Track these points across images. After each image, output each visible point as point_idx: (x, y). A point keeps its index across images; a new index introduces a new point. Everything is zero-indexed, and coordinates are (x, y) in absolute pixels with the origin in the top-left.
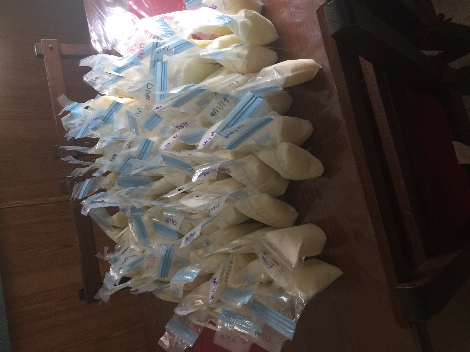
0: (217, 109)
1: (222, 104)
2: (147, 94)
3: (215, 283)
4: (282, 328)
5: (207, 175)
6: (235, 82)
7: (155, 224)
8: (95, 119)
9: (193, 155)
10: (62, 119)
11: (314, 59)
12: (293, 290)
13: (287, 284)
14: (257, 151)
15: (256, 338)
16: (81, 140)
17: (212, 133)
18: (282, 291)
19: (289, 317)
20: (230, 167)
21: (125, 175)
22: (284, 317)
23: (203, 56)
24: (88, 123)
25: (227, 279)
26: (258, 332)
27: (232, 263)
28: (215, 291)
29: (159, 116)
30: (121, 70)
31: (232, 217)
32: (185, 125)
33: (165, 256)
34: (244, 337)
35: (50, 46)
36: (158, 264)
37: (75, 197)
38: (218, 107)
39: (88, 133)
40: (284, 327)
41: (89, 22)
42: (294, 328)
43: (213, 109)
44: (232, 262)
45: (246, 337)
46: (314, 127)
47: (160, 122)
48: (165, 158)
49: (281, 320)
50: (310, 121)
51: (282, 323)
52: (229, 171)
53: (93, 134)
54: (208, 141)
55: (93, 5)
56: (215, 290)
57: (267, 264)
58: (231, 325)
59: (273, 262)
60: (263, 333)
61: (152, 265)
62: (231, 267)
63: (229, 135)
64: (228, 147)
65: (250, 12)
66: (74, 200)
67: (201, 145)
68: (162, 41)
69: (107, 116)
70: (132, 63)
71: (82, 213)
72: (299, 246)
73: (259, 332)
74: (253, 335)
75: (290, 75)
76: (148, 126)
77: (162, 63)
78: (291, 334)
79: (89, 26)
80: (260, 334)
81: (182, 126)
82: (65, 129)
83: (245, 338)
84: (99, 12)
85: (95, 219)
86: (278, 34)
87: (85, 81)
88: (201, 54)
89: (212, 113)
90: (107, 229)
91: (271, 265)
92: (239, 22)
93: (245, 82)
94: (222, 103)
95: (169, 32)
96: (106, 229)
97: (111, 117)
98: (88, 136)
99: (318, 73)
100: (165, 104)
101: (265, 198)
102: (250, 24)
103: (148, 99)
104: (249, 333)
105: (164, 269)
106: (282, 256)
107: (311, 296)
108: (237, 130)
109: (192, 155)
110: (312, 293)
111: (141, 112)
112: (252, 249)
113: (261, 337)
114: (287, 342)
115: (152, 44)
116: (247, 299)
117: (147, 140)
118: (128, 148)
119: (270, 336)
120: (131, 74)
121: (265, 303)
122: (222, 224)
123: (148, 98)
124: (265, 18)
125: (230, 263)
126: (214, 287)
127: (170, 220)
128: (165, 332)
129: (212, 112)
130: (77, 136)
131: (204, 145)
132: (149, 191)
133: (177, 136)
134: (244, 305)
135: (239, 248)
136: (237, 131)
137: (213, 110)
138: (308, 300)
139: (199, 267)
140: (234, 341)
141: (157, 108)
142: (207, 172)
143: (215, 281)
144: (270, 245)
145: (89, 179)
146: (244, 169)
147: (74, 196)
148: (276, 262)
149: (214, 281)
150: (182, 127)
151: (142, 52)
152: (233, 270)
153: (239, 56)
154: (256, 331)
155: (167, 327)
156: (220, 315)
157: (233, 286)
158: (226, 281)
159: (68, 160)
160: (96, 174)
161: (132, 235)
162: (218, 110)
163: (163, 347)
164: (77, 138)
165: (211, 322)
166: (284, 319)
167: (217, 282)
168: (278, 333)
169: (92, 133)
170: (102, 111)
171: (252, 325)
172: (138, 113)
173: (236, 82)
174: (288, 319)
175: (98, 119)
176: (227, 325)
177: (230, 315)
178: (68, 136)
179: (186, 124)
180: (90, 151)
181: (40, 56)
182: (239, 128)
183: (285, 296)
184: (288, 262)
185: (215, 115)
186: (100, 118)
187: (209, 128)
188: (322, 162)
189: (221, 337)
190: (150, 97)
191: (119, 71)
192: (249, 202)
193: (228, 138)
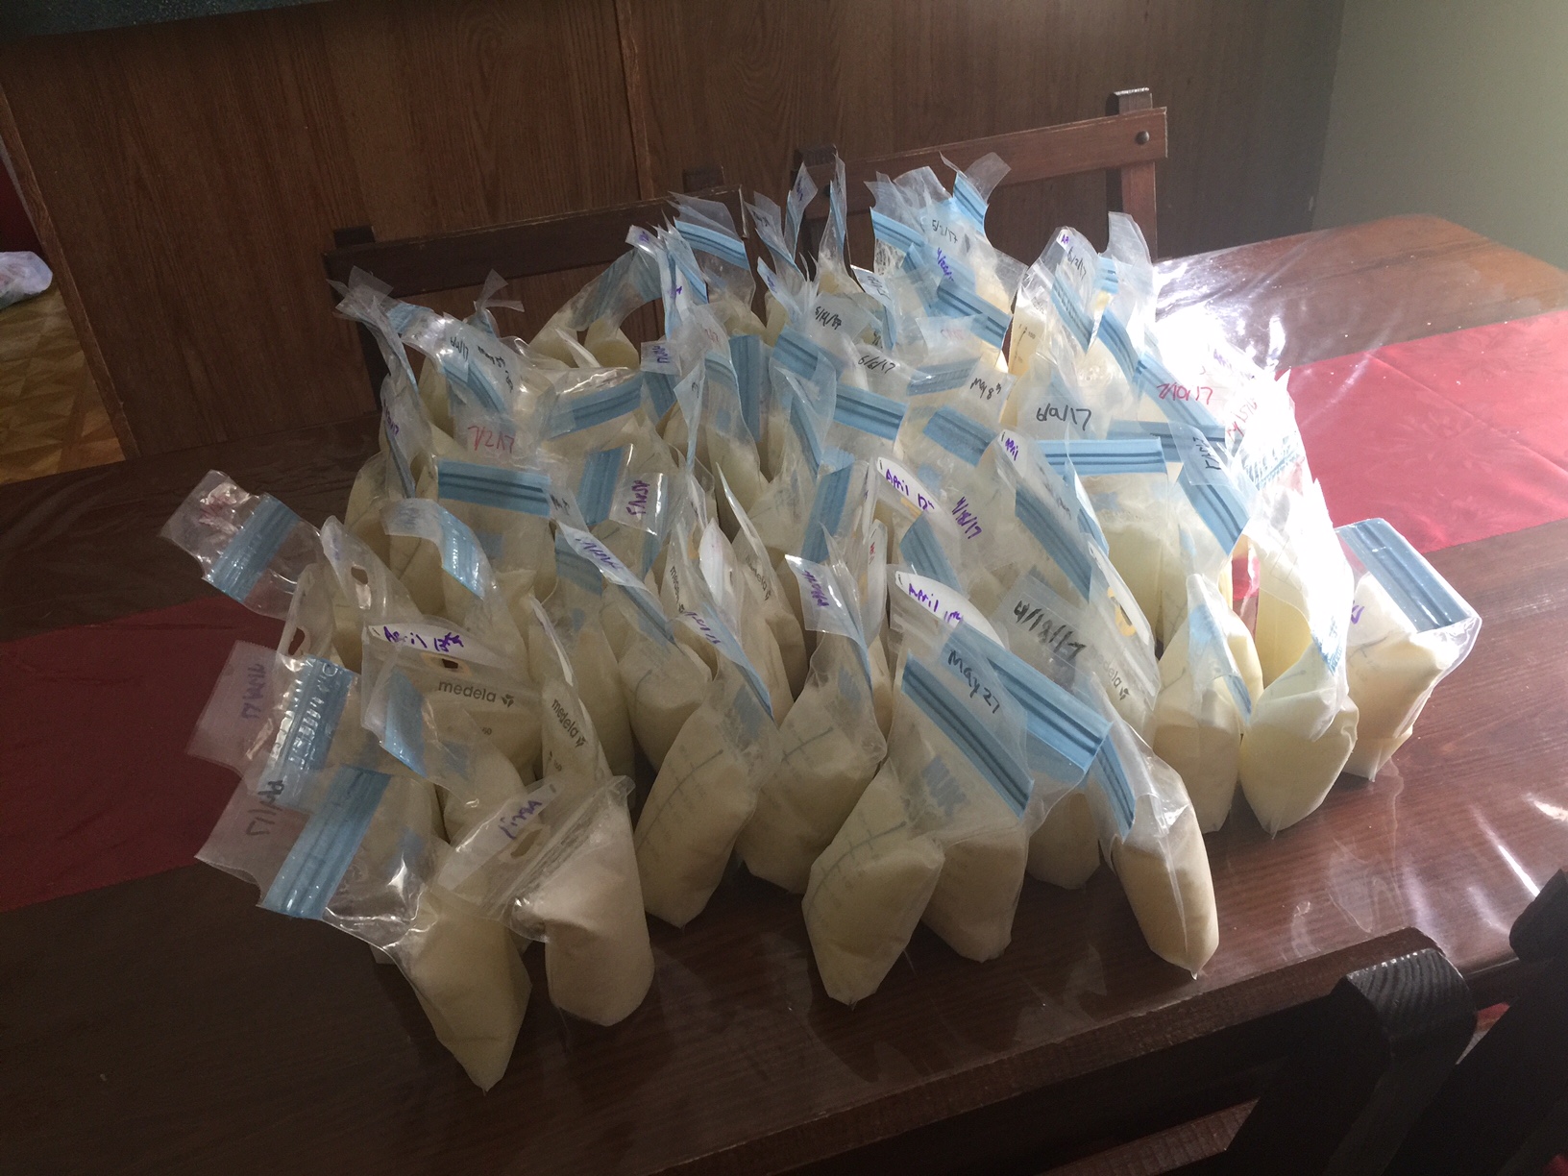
0: (1041, 623)
1: (1060, 638)
2: (1056, 410)
3: (445, 643)
4: (298, 874)
5: (817, 600)
6: (1124, 685)
7: (618, 453)
8: (942, 262)
9: (872, 559)
10: (928, 167)
11: (1217, 952)
12: (430, 909)
13: (451, 887)
14: (899, 772)
15: (256, 784)
16: (869, 225)
17: (956, 615)
18: (424, 870)
19: (338, 893)
20: (832, 685)
21: (767, 359)
22: (339, 878)
23: (1193, 585)
24: (926, 243)
25: (448, 688)
26: (279, 792)
27: (505, 702)
28: (412, 645)
29: (981, 451)
30: (1111, 338)
31: (662, 698)
32: (969, 528)
33: (516, 482)
34: (261, 743)
35: (1147, 135)
36: (487, 460)
37: (681, 208)
38: (1049, 627)
39: (890, 248)
40: (303, 880)
41: (1227, 254)
42: (304, 912)
43: (1039, 610)
44: (511, 703)
45: (259, 750)
46: (991, 963)
47: (961, 457)
48: (841, 477)
49: (326, 871)
50: (1006, 950)
51: (316, 873)
52: (819, 683)
53: (887, 264)
54: (925, 604)
55: (1282, 264)
56: (418, 645)
57: (514, 818)
58: (296, 700)
59: (523, 836)
60: (274, 807)
61: (484, 440)
62: (493, 700)
63: (959, 664)
64: (913, 669)
65: (1349, 729)
66: (673, 205)
67: (910, 579)
68: (1228, 454)
69: (958, 299)
70: (1141, 369)
71: (633, 228)
72: (588, 924)
73: (278, 797)
74: (269, 775)
75: (1170, 866)
76: (941, 421)
77: (1158, 454)
78: (279, 904)
79: (1217, 254)
80: (274, 799)
81: (967, 519)
82: (901, 177)
83: (257, 747)
84: (1263, 280)
85: (610, 272)
86: (1281, 831)
87: (1058, 234)
88: (1197, 576)
89: (1025, 610)
90: (574, 313)
91: (513, 830)
92: (1321, 691)
93: (1129, 717)
94: (1066, 637)
95: (1257, 476)
96: (574, 308)
97: (952, 311)
98: (880, 247)
99: (1172, 967)
100: (1027, 468)
101: (740, 803)
102: (1313, 732)
103: (1038, 414)
104: (273, 763)
105: (469, 483)
106: (552, 861)
107: (413, 972)
108: (981, 689)
109: (870, 557)
110: (422, 974)
111: (988, 398)
112: (559, 768)
113: (262, 802)
114: (254, 892)
115: (1211, 424)
116: (395, 746)
117: (900, 418)
118: (866, 360)
119: (268, 833)
120: (1098, 370)
121: (380, 814)
122: (632, 668)
123: (1042, 412)
124: (1332, 784)
125: (508, 696)
126: (429, 641)
127: (642, 493)
128: (252, 492)
129: (1032, 609)
130: (881, 211)
131: (911, 590)
132: (722, 434)
133: (925, 507)
134: (372, 738)
135: (561, 721)
136: (975, 691)
137: (1037, 611)
138: (399, 961)
139: (488, 591)
140: (245, 710)
141: (1010, 443)
142: (824, 601)
143: (450, 642)
144: (586, 824)
145: (744, 251)
146: (831, 730)
147: (686, 203)
148: (524, 845)
149: (451, 639)
150: (963, 519)
151: (1182, 393)
152: (482, 705)
153: (1209, 697)
154: (282, 786)
155: (268, 500)
156: (328, 666)
157: (430, 708)
158: (444, 685)
159: (799, 184)
160: (762, 268)
161: (579, 379)
162: (1040, 627)
163: (201, 485)
164: (875, 214)
165: (299, 637)
166: (331, 879)
167: (446, 650)
168: (282, 860)
169: (891, 257)
170: (972, 284)
171: (301, 772)
172: (983, 387)
173: (1126, 691)
174: (330, 895)
175: (945, 271)
176: (298, 686)
177: (331, 698)
178: (880, 183)
179: (974, 530)
180: (829, 256)
181: (1113, 106)
182: (987, 697)
183: (407, 881)
184: (530, 887)
185: (1019, 619)
186: (948, 277)
187: (970, 600)
188: (872, 996)
189: (258, 668)
190: (1045, 419)
191: (1106, 331)
192: (721, 752)
193: (950, 663)
